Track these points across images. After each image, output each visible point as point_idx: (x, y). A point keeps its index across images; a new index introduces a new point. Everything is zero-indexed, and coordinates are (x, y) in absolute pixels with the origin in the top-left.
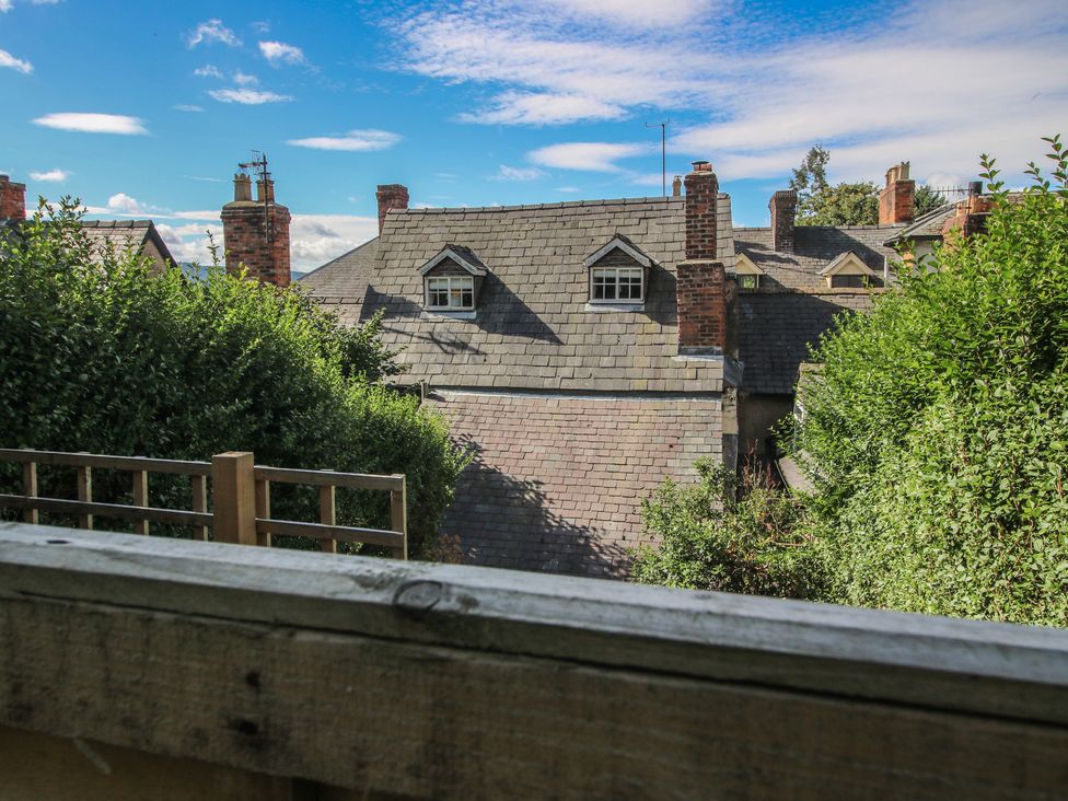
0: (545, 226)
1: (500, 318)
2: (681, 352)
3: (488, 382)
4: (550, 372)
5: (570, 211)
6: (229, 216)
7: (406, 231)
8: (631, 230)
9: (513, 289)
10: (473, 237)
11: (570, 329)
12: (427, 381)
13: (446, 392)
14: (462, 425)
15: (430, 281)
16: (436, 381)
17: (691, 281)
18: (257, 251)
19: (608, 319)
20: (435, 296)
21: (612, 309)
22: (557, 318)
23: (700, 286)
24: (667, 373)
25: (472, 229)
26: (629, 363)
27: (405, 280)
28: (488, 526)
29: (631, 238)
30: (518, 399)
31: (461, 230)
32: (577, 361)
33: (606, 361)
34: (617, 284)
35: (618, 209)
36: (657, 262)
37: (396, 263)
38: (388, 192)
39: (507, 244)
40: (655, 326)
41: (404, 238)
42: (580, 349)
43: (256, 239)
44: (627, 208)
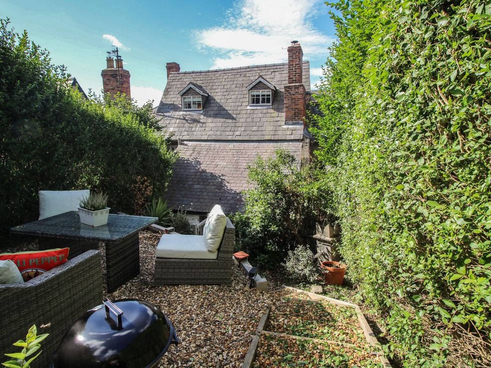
0: (233, 76)
1: (212, 113)
2: (286, 124)
3: (206, 138)
4: (231, 133)
5: (244, 70)
6: (104, 74)
7: (177, 80)
8: (268, 77)
9: (218, 101)
10: (204, 82)
11: (241, 116)
12: (181, 138)
13: (188, 142)
14: (193, 155)
15: (184, 98)
16: (184, 138)
17: (290, 93)
18: (116, 89)
19: (256, 112)
20: (186, 104)
21: (258, 108)
22: (235, 112)
23: (294, 95)
24: (280, 133)
25: (204, 79)
26: (264, 129)
27: (176, 99)
28: (198, 193)
29: (268, 80)
30: (217, 144)
31: (199, 79)
32: (243, 129)
33: (254, 129)
34: (261, 97)
35: (263, 68)
36: (278, 88)
37: (172, 93)
38: (171, 65)
39: (217, 84)
40: (276, 114)
41: (176, 83)
42: (244, 124)
43: (115, 83)
44: (267, 68)
